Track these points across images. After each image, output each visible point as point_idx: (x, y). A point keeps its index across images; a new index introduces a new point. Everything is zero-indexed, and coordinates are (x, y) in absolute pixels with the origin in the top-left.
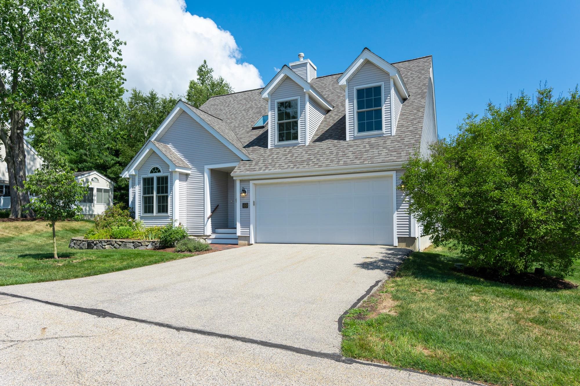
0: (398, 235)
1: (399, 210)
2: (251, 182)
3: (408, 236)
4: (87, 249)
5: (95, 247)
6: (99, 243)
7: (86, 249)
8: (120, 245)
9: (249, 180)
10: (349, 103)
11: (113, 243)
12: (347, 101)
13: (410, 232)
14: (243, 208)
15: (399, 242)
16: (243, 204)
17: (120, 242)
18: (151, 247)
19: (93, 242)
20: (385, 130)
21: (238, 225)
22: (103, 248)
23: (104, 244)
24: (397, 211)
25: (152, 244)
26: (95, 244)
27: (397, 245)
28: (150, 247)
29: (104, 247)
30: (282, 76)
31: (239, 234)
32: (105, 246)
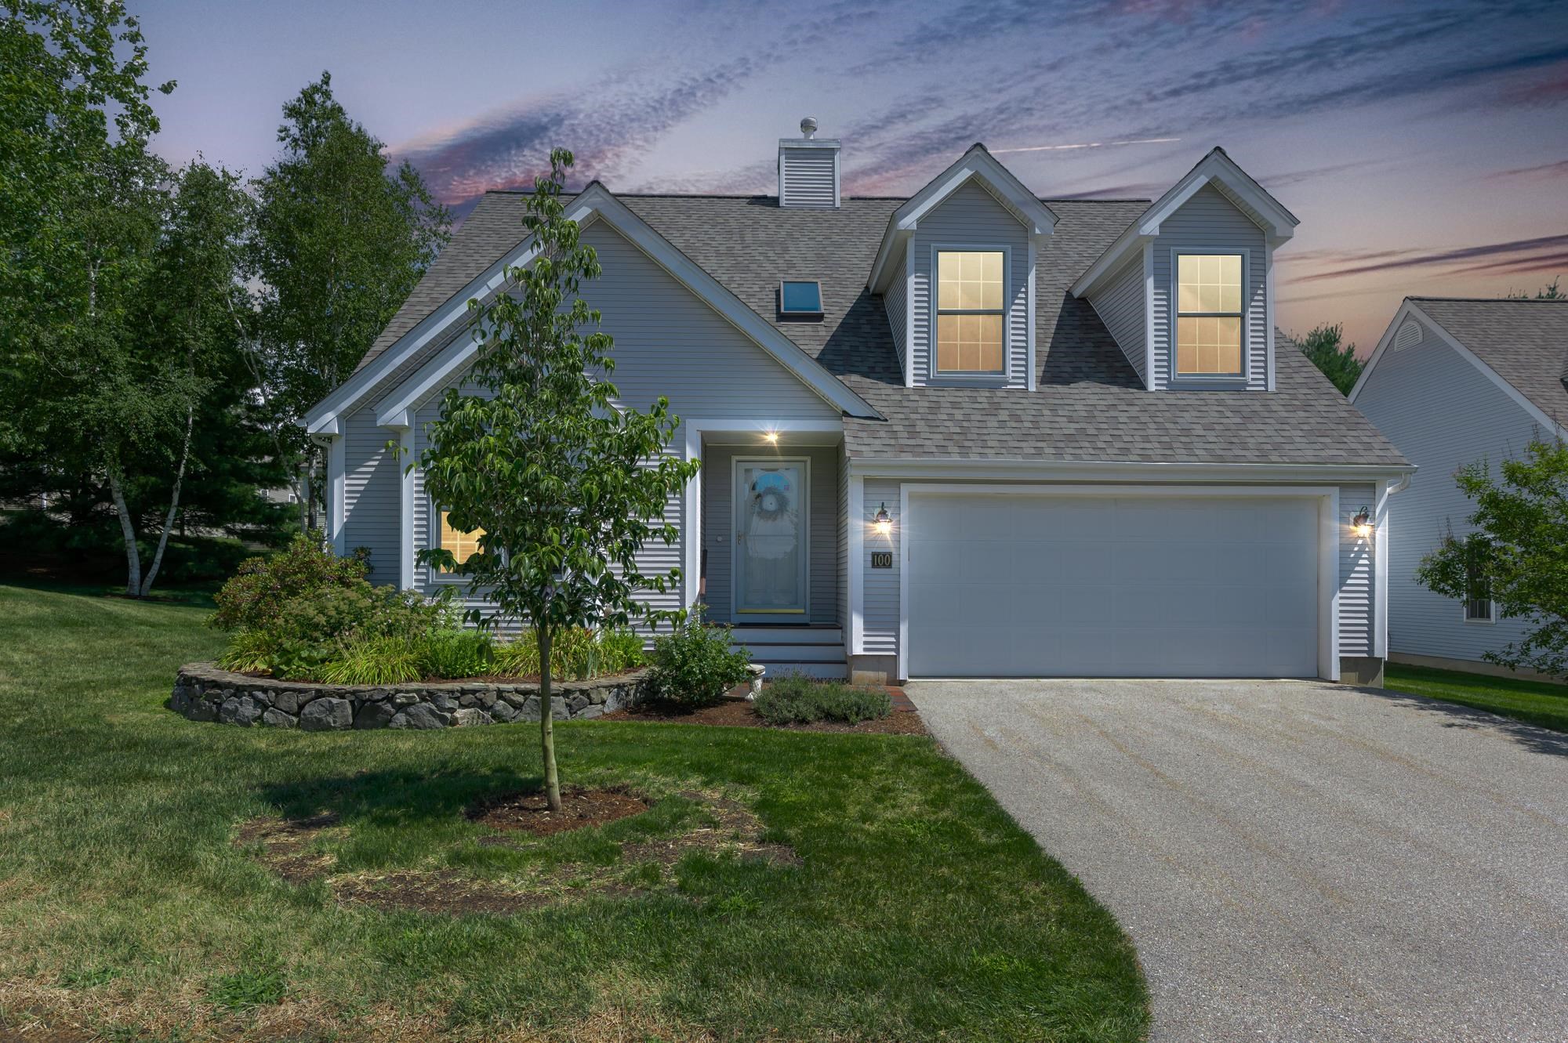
0: (1341, 651)
1: (1344, 588)
2: (905, 489)
3: (1365, 655)
4: (354, 726)
5: (401, 718)
6: (423, 699)
7: (346, 727)
8: (517, 706)
9: (898, 482)
10: (1155, 288)
11: (490, 699)
12: (1150, 283)
13: (1371, 645)
14: (873, 566)
15: (1342, 671)
16: (875, 555)
17: (517, 691)
18: (616, 706)
19: (390, 699)
20: (1251, 376)
21: (857, 623)
22: (443, 719)
23: (449, 704)
24: (1341, 592)
25: (618, 695)
26: (401, 708)
27: (1338, 679)
28: (611, 705)
29: (448, 715)
30: (965, 174)
31: (858, 649)
32: (452, 710)
